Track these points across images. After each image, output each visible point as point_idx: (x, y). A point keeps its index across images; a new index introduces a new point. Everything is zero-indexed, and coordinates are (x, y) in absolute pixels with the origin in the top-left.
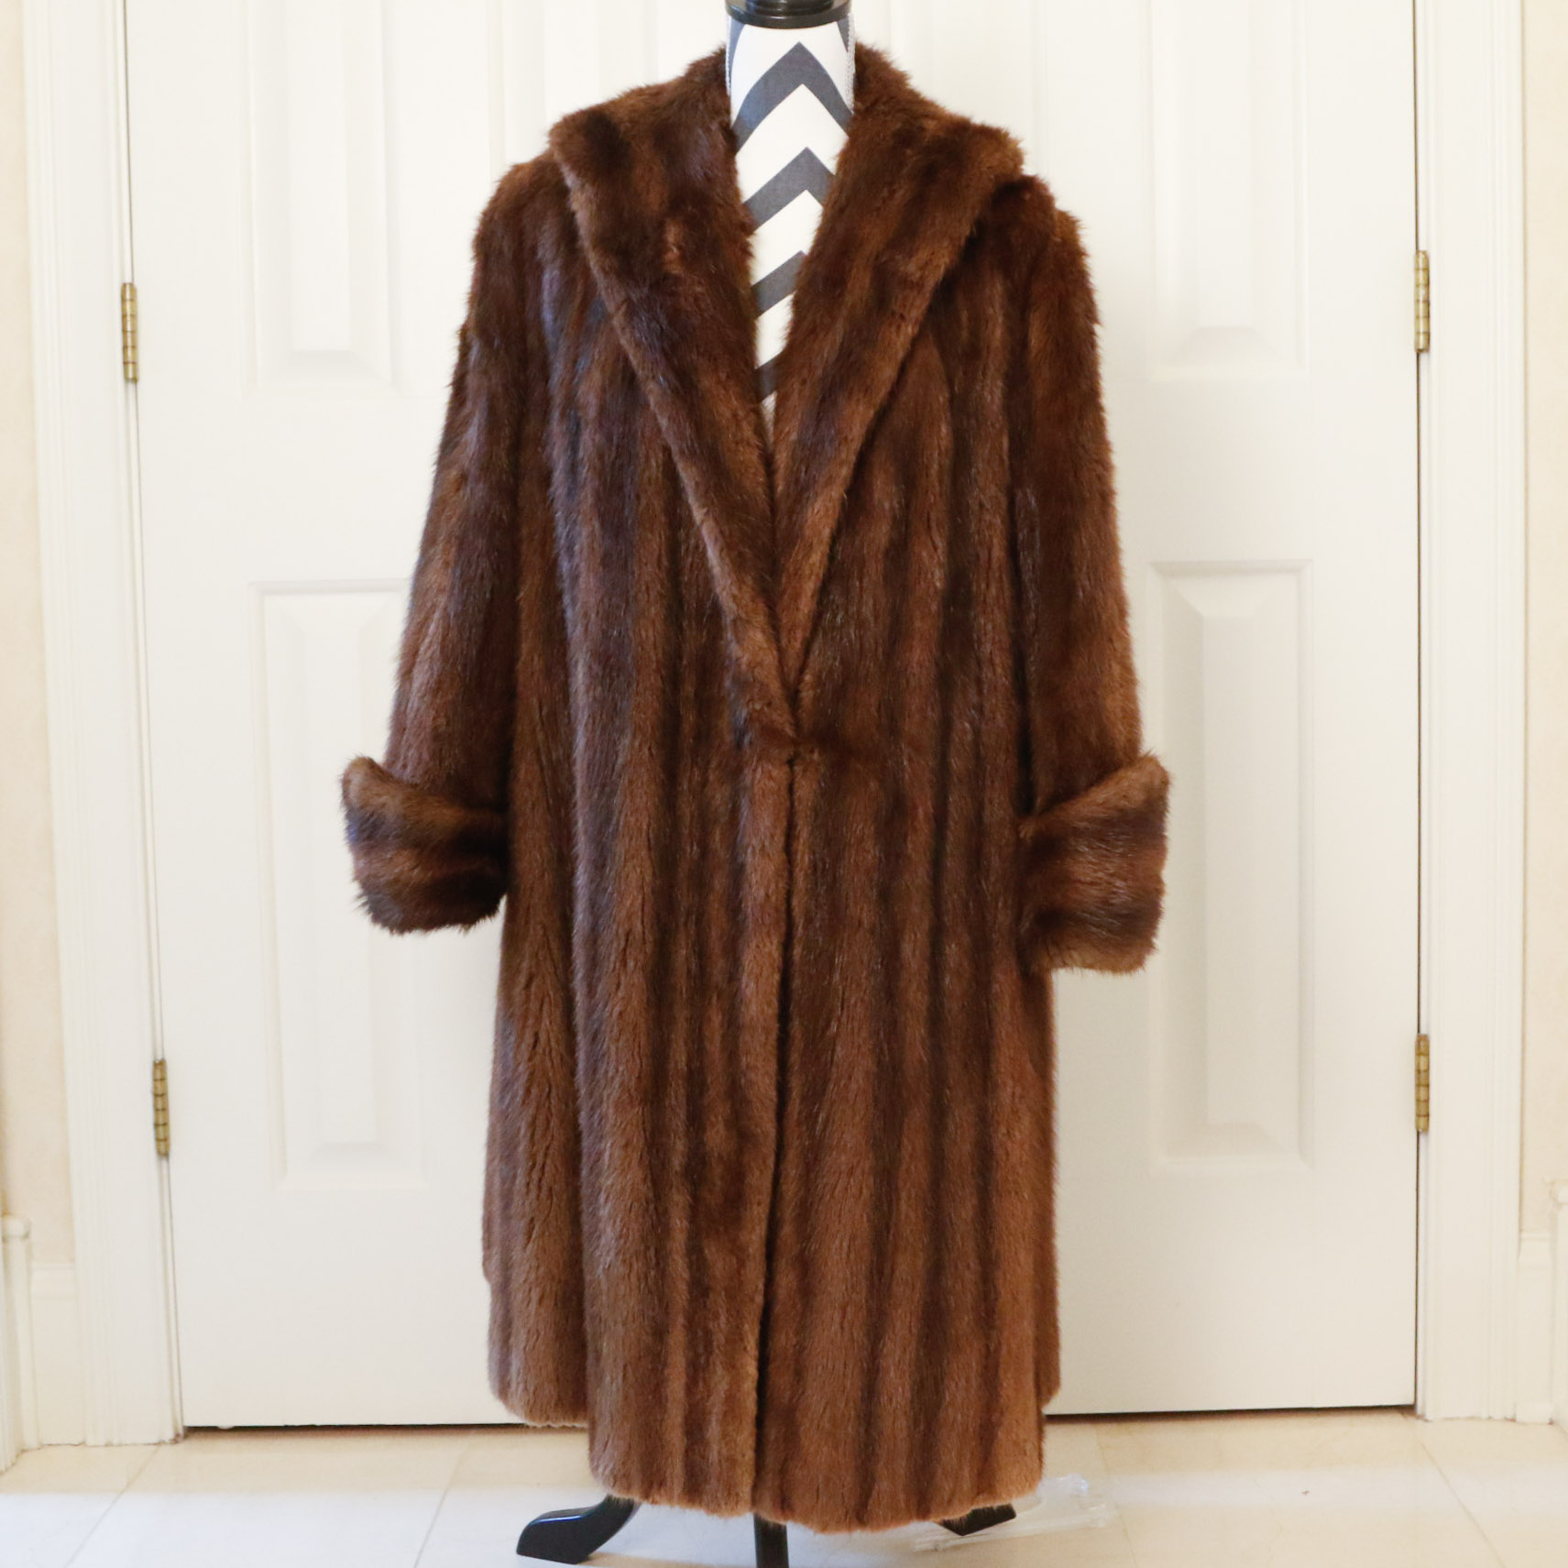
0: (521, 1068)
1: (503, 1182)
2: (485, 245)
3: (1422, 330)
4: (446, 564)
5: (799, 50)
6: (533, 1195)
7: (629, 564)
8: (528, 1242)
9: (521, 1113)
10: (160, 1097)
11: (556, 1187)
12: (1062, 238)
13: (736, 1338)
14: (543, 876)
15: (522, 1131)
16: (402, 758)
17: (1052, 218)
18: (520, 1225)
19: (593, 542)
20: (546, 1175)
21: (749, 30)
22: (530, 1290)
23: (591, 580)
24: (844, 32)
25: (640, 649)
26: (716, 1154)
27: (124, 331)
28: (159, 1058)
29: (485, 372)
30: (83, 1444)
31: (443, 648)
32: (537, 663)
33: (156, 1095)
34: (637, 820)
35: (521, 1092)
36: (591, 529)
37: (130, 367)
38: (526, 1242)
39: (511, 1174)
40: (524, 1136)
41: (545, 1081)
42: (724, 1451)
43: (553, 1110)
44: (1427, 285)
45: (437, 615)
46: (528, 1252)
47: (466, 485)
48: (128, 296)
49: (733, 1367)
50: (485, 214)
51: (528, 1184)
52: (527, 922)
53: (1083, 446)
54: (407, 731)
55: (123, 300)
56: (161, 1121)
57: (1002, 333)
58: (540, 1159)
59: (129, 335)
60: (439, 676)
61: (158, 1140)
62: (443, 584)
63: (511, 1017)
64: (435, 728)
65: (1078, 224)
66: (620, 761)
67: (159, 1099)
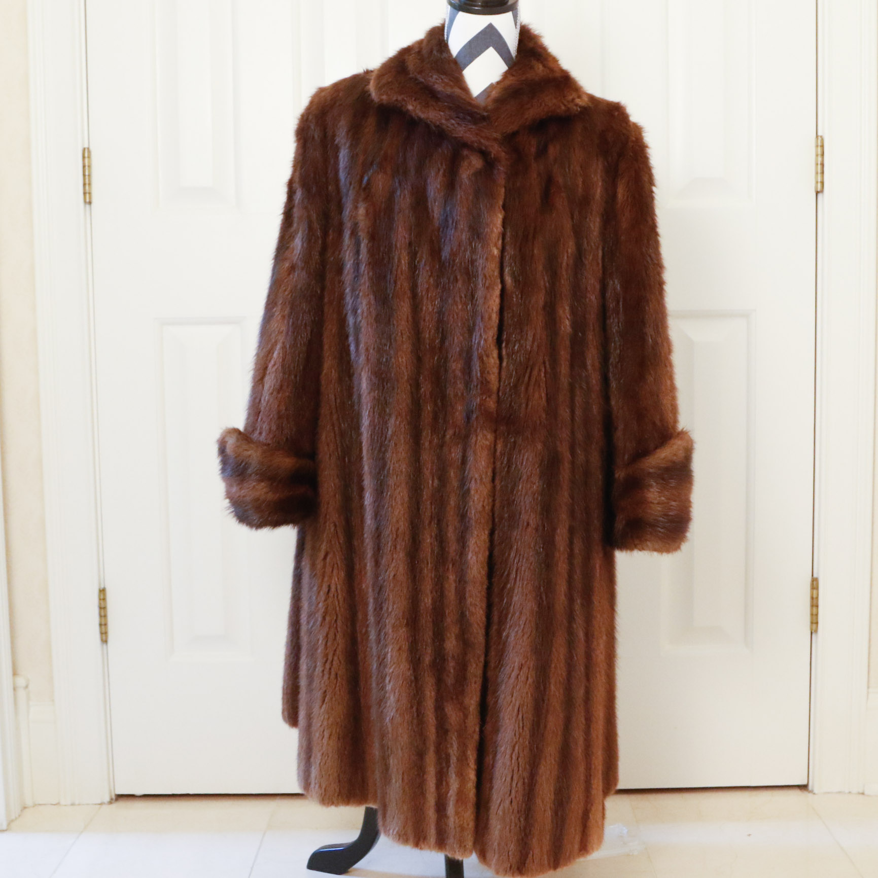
0: (321, 605)
1: (308, 670)
2: (303, 133)
3: (819, 181)
4: (283, 317)
5: (490, 27)
6: (326, 676)
7: (391, 320)
8: (323, 704)
9: (320, 631)
10: (103, 609)
11: (340, 673)
12: (636, 138)
13: (462, 759)
14: (335, 496)
15: (320, 642)
16: (259, 428)
17: (630, 126)
18: (318, 695)
19: (370, 308)
20: (334, 666)
21: (461, 15)
22: (324, 731)
23: (370, 330)
24: (515, 17)
25: (398, 368)
26: (451, 655)
27: (84, 175)
28: (102, 587)
29: (306, 208)
30: (58, 804)
31: (283, 366)
32: (334, 375)
33: (100, 608)
34: (400, 466)
35: (320, 619)
36: (368, 300)
37: (87, 196)
38: (321, 704)
39: (313, 665)
40: (322, 643)
41: (334, 612)
42: (457, 821)
43: (339, 629)
44: (823, 155)
45: (279, 346)
46: (323, 710)
47: (294, 272)
48: (86, 155)
49: (462, 775)
50: (303, 116)
51: (323, 671)
52: (325, 523)
53: (650, 256)
54: (261, 413)
55: (84, 157)
56: (103, 623)
57: (601, 191)
58: (330, 658)
59: (87, 177)
60: (281, 381)
61: (101, 633)
62: (282, 329)
63: (314, 576)
64: (279, 412)
65: (643, 129)
66: (390, 432)
67: (102, 610)
